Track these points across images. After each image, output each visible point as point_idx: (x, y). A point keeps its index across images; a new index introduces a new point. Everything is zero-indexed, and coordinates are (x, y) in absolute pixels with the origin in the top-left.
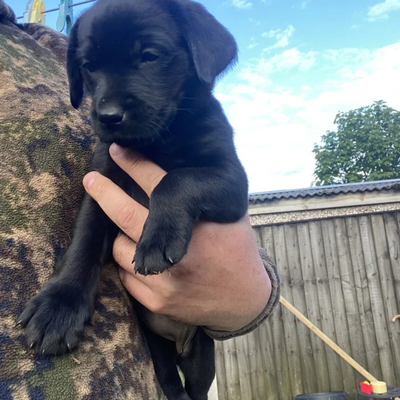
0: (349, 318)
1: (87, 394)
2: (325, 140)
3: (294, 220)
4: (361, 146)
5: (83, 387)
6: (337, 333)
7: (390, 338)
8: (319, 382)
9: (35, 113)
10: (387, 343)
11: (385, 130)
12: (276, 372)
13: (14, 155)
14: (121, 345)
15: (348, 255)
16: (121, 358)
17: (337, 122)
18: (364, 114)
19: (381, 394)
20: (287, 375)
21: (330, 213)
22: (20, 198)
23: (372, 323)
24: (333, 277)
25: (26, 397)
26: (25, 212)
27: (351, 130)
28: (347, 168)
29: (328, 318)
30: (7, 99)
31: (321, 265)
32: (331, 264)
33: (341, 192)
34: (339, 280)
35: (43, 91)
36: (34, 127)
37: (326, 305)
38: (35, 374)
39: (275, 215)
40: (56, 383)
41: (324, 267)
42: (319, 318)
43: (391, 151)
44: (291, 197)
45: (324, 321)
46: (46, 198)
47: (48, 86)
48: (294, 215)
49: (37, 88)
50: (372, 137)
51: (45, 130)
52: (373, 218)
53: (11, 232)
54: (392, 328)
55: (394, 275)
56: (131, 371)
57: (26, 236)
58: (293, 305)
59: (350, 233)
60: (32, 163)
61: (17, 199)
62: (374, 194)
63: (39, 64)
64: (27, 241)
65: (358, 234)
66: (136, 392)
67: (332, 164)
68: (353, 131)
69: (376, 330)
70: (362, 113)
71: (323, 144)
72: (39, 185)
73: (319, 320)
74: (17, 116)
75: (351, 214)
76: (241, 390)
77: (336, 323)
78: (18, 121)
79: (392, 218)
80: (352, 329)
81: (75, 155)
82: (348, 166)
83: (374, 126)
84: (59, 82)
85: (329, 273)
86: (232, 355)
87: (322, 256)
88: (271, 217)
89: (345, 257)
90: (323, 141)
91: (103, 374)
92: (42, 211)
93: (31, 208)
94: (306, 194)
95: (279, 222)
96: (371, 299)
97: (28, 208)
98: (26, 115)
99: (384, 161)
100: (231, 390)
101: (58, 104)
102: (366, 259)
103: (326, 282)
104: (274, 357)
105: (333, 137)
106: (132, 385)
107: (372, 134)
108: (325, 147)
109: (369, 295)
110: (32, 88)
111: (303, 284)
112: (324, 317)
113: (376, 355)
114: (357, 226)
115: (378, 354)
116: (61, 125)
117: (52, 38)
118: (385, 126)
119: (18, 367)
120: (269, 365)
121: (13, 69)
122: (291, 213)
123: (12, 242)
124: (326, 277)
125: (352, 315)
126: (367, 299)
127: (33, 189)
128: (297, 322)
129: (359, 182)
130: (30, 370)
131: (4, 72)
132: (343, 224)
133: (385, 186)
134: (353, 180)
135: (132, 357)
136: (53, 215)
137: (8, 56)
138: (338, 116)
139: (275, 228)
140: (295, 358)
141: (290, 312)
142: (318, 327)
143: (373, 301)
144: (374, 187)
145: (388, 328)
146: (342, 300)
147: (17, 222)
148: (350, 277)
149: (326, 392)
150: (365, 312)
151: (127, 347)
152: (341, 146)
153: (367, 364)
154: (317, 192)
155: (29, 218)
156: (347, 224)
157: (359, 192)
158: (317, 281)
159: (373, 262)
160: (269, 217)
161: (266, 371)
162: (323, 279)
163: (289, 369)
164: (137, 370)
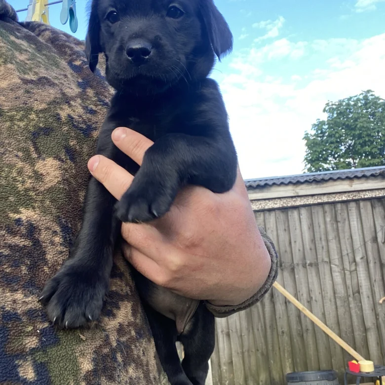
0: (337, 300)
1: (90, 370)
2: (316, 128)
3: (285, 205)
4: (350, 134)
5: (86, 363)
6: (326, 314)
7: (377, 319)
8: (308, 361)
9: (38, 103)
10: (374, 324)
11: (372, 118)
12: (267, 352)
13: (19, 141)
14: (124, 322)
15: (337, 239)
16: (123, 335)
17: (327, 111)
18: (352, 103)
19: (369, 373)
20: (278, 354)
21: (320, 199)
22: (27, 180)
23: (360, 304)
24: (323, 260)
25: (31, 372)
26: (32, 193)
27: (340, 119)
28: (336, 156)
29: (317, 300)
30: (12, 90)
31: (311, 249)
32: (321, 248)
33: (331, 179)
34: (329, 264)
35: (45, 83)
36: (37, 116)
37: (315, 287)
38: (40, 351)
39: (267, 201)
40: (60, 359)
41: (314, 251)
42: (309, 300)
43: (379, 139)
44: (282, 184)
45: (313, 302)
46: (51, 181)
47: (50, 78)
48: (285, 201)
49: (40, 79)
50: (361, 126)
51: (48, 118)
52: (362, 204)
53: (19, 212)
54: (379, 309)
55: (382, 258)
56: (133, 347)
57: (34, 216)
58: (284, 288)
59: (339, 218)
60: (37, 149)
61: (23, 182)
62: (363, 180)
63: (40, 58)
64: (35, 221)
65: (347, 219)
66: (137, 368)
67: (321, 151)
68: (341, 119)
69: (364, 312)
70: (350, 102)
71: (313, 132)
72: (44, 170)
73: (308, 302)
74: (21, 105)
75: (340, 199)
76: (234, 368)
77: (325, 304)
78: (22, 110)
79: (380, 204)
80: (341, 311)
81: (78, 142)
82: (337, 154)
83: (362, 114)
84: (60, 75)
85: (319, 257)
86: (225, 336)
87: (312, 241)
88: (263, 202)
89: (334, 240)
90: (313, 129)
91: (106, 350)
92: (48, 193)
93: (38, 190)
94: (297, 180)
95: (270, 207)
96: (360, 282)
97: (35, 190)
98: (30, 104)
99: (372, 149)
100: (224, 368)
101: (60, 95)
102: (354, 243)
103: (315, 265)
104: (265, 337)
105: (322, 125)
106: (134, 361)
107: (361, 122)
108: (315, 135)
109: (358, 277)
110: (35, 79)
111: (294, 267)
112: (314, 298)
113: (364, 336)
114: (346, 211)
115: (366, 334)
116: (63, 115)
117: (52, 34)
118: (373, 115)
119: (24, 344)
120: (261, 345)
121: (16, 62)
122: (282, 199)
123: (20, 221)
124: (316, 260)
125: (340, 297)
126: (355, 281)
127: (39, 173)
128: (288, 304)
129: (347, 168)
130: (34, 346)
131: (8, 65)
132: (332, 210)
133: (374, 172)
134: (342, 167)
135: (135, 334)
136: (58, 196)
137: (11, 50)
138: (328, 104)
139: (267, 214)
140: (286, 338)
141: (281, 294)
142: (308, 309)
143: (361, 283)
144: (363, 174)
145: (375, 309)
146: (331, 282)
147: (25, 202)
148: (339, 261)
149: (315, 371)
150: (353, 294)
151: (130, 324)
152: (330, 134)
153: (355, 343)
154: (308, 178)
155: (36, 199)
156: (336, 209)
157: (348, 178)
158: (307, 264)
159: (361, 246)
160: (261, 202)
161: (258, 350)
162: (313, 262)
163: (279, 349)
164: (139, 347)
